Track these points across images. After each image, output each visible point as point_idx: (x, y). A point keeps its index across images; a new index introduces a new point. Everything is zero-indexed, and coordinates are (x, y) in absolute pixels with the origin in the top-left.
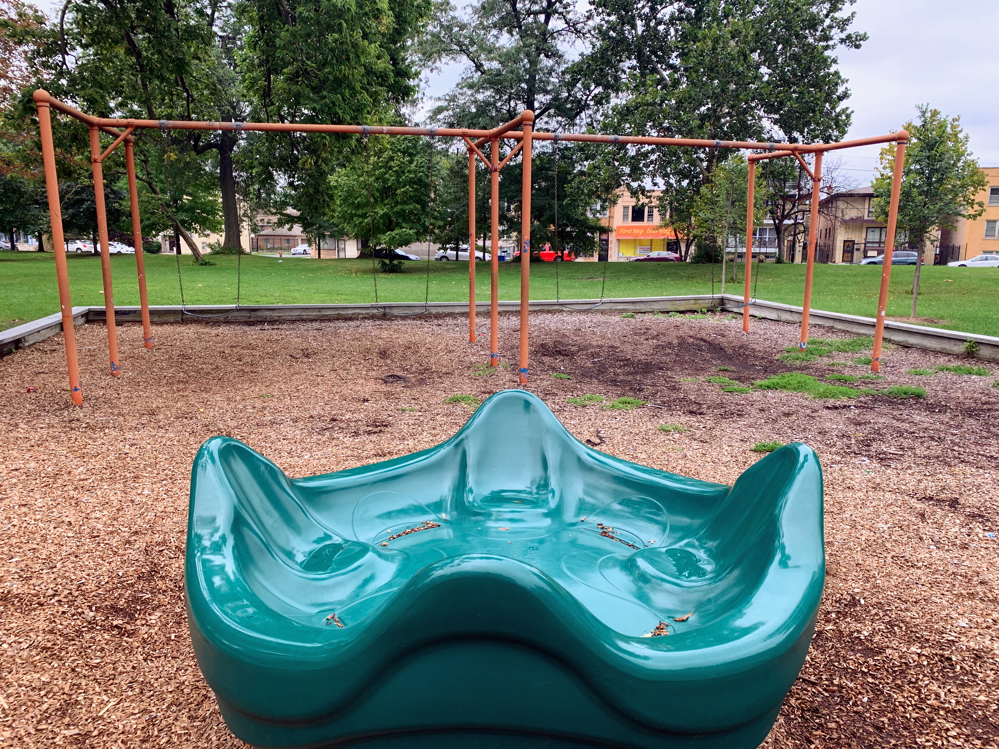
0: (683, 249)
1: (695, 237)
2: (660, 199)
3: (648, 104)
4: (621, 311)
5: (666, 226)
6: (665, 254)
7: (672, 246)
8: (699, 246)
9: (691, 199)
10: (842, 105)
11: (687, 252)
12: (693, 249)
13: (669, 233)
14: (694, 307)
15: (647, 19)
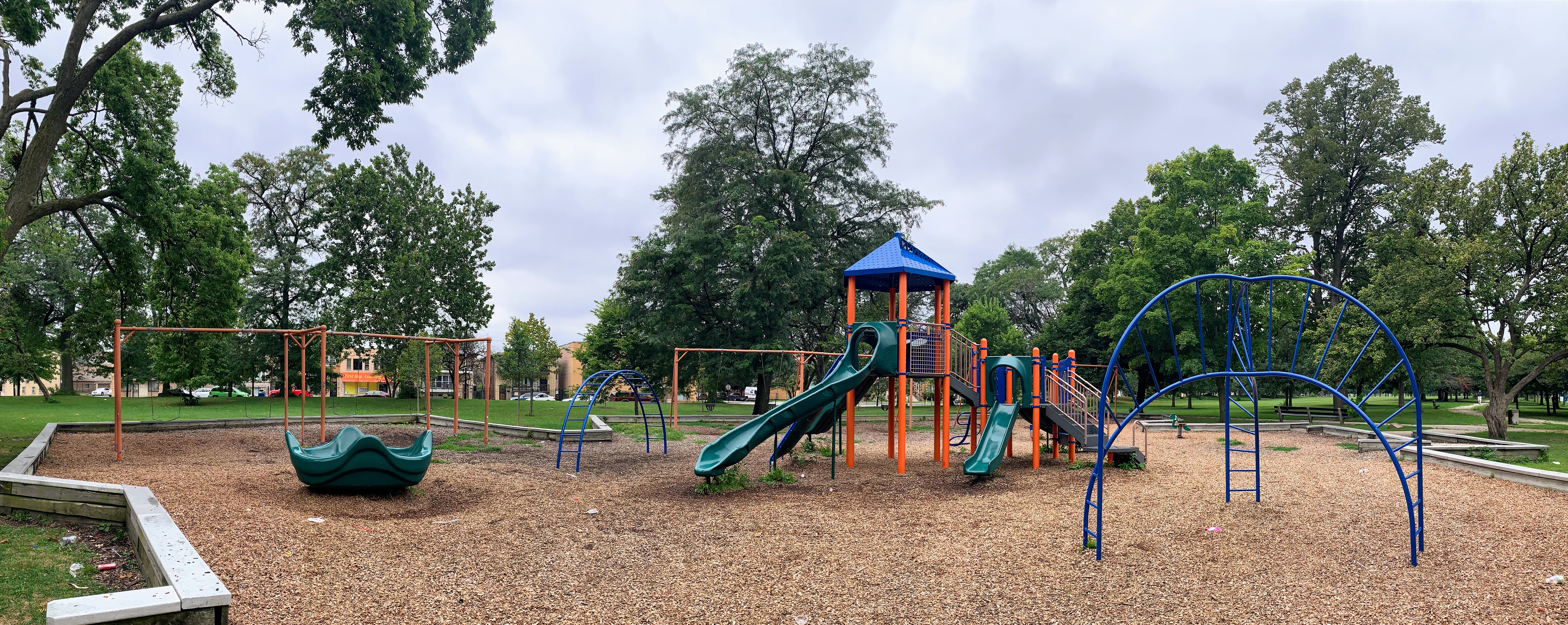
0: (392, 390)
1: (399, 381)
2: (374, 356)
3: (366, 299)
4: (359, 423)
5: (379, 374)
6: (378, 393)
7: (383, 387)
8: (401, 387)
9: (396, 357)
10: (486, 303)
11: (394, 392)
12: (398, 389)
13: (381, 379)
14: (401, 421)
15: (362, 244)
